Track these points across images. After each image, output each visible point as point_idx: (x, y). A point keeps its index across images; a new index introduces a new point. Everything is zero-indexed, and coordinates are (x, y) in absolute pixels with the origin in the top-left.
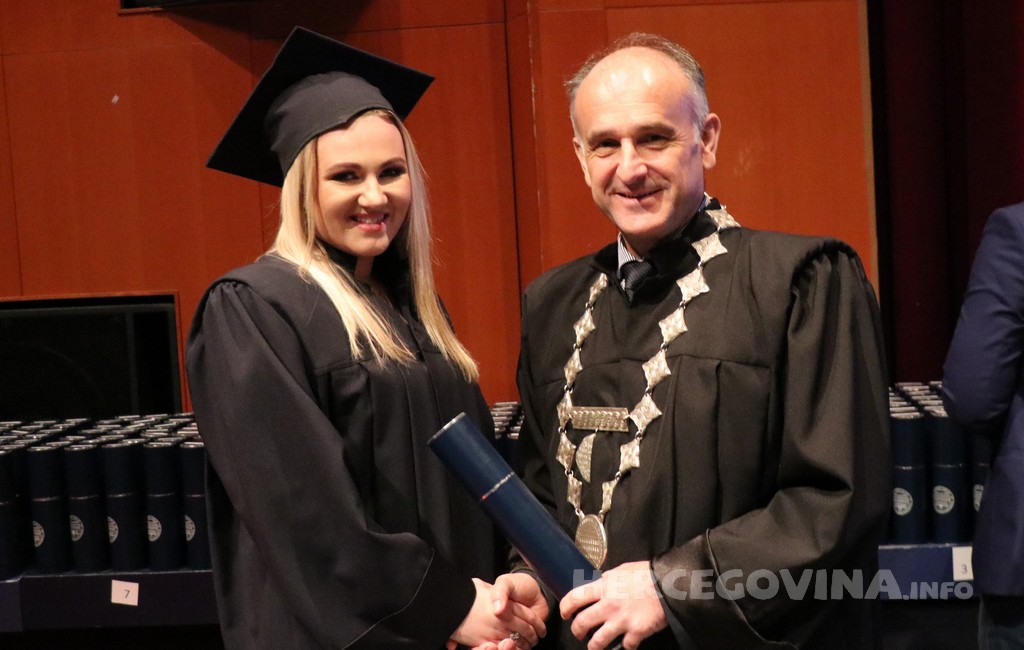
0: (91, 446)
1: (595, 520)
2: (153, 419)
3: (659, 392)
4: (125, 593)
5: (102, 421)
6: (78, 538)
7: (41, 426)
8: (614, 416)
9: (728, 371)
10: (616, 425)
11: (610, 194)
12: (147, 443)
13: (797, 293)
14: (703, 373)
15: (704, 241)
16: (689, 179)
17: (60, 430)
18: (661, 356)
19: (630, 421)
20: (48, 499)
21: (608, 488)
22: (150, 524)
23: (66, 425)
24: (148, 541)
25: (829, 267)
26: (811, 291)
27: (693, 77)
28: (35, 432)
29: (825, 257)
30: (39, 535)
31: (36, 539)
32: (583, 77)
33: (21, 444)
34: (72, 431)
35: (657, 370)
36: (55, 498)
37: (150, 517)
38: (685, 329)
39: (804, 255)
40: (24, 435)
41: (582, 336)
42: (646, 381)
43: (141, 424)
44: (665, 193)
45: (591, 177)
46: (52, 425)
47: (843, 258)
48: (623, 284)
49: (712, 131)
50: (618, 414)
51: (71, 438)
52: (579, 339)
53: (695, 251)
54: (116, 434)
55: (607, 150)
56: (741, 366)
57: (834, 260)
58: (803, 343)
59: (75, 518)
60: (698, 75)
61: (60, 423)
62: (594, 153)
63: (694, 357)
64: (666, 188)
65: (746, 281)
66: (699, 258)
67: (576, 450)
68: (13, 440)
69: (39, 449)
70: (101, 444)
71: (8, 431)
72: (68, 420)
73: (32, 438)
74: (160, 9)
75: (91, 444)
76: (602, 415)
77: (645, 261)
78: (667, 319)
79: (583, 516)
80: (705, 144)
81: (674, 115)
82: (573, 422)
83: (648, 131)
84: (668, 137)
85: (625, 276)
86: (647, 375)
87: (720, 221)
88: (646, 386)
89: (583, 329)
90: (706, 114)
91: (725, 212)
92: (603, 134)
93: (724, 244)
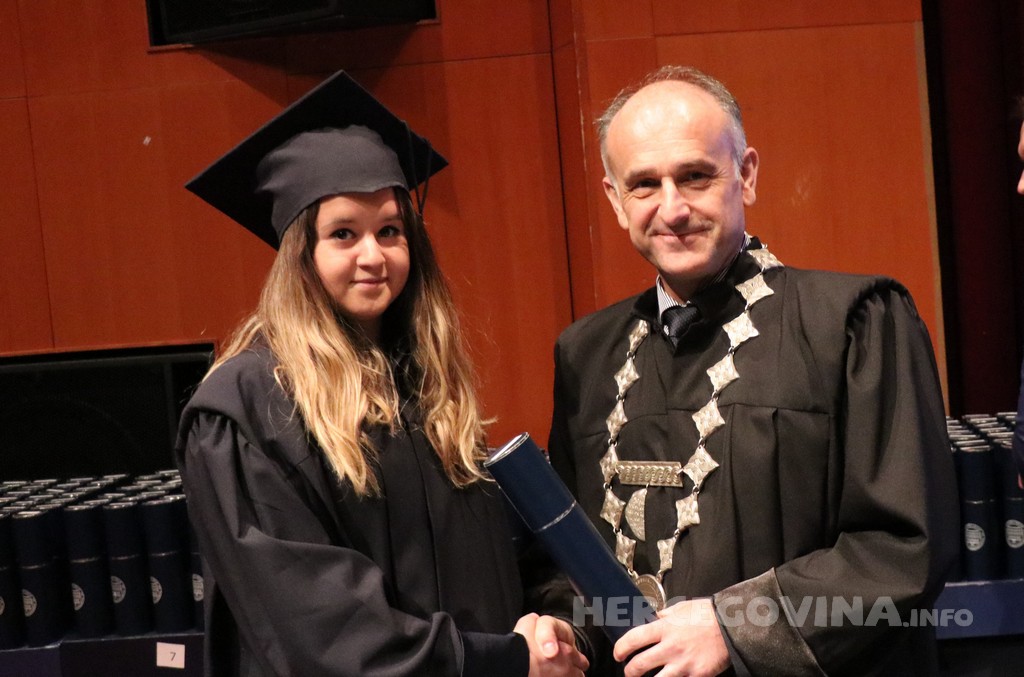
0: (131, 504)
1: (651, 580)
3: (713, 443)
4: (171, 656)
5: (142, 477)
6: (121, 600)
7: (78, 484)
8: (667, 470)
9: (785, 419)
10: (668, 480)
11: (651, 235)
13: (852, 334)
14: (758, 423)
15: (748, 283)
16: (733, 218)
17: (98, 487)
18: (712, 405)
19: (683, 476)
20: (87, 560)
21: (666, 548)
22: (194, 582)
23: (105, 482)
24: (193, 600)
25: (882, 307)
26: (866, 332)
27: (731, 111)
28: (72, 490)
29: (878, 297)
30: (79, 598)
31: (76, 602)
32: (613, 114)
33: (57, 503)
34: (111, 488)
35: (710, 420)
36: (93, 559)
37: (194, 576)
38: (737, 376)
39: (857, 295)
40: (60, 494)
41: (625, 387)
42: (697, 433)
44: (709, 232)
45: (629, 218)
46: (90, 482)
47: (896, 296)
48: (666, 330)
49: (751, 165)
50: (670, 468)
51: (110, 496)
52: (621, 390)
53: (739, 294)
54: (157, 490)
56: (800, 413)
57: (887, 300)
58: (864, 384)
59: (117, 579)
60: (736, 109)
61: (98, 480)
62: (632, 194)
63: (747, 405)
64: (709, 229)
65: (796, 324)
66: (745, 302)
67: (625, 506)
68: (49, 500)
69: (76, 508)
70: (141, 501)
71: (43, 490)
72: (106, 477)
73: (68, 497)
74: (191, 46)
75: (131, 501)
76: (652, 470)
77: (688, 305)
78: (715, 366)
79: (637, 576)
80: (745, 180)
81: (715, 151)
82: (620, 477)
83: (690, 169)
84: (708, 173)
85: (668, 322)
86: (699, 426)
87: (762, 261)
88: (698, 437)
89: (625, 379)
90: (745, 148)
91: (767, 251)
92: (642, 173)
93: (769, 286)
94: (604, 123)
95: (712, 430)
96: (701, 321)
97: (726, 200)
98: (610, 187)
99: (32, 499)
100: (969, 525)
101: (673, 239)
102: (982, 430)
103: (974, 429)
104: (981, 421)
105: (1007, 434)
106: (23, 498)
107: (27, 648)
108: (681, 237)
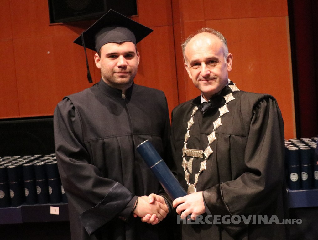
0: (43, 164)
4: (55, 211)
5: (46, 156)
6: (39, 193)
7: (27, 158)
9: (233, 138)
10: (199, 155)
11: (198, 81)
13: (255, 112)
14: (225, 139)
15: (227, 96)
18: (214, 133)
19: (203, 154)
20: (29, 181)
21: (197, 176)
22: (62, 188)
23: (35, 157)
24: (62, 194)
25: (265, 104)
27: (223, 42)
28: (25, 159)
29: (264, 101)
30: (27, 193)
32: (187, 43)
33: (20, 163)
34: (37, 159)
35: (212, 138)
36: (31, 181)
38: (221, 124)
40: (21, 161)
41: (190, 126)
42: (208, 142)
44: (216, 80)
46: (30, 157)
47: (270, 101)
48: (202, 109)
49: (230, 59)
50: (200, 152)
51: (36, 161)
53: (224, 99)
54: (50, 160)
56: (237, 136)
57: (268, 102)
59: (38, 187)
60: (225, 41)
61: (33, 156)
62: (193, 68)
63: (223, 134)
64: (216, 78)
67: (188, 163)
68: (18, 162)
69: (26, 165)
70: (46, 163)
71: (16, 159)
72: (35, 156)
75: (43, 163)
76: (195, 152)
77: (209, 102)
78: (215, 121)
79: (190, 184)
80: (228, 63)
81: (218, 54)
83: (211, 59)
84: (216, 61)
85: (203, 107)
86: (209, 139)
87: (233, 89)
88: (208, 143)
89: (190, 123)
90: (228, 53)
91: (235, 86)
92: (195, 61)
93: (234, 97)
94: (184, 46)
95: (212, 141)
96: (212, 107)
97: (222, 70)
98: (186, 66)
99: (13, 162)
100: (303, 172)
101: (205, 82)
102: (307, 143)
103: (304, 143)
104: (306, 140)
105: (314, 144)
106: (10, 162)
107: (11, 208)
108: (207, 81)
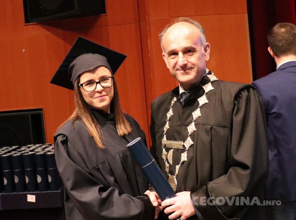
1: (173, 177)
2: (38, 146)
4: (31, 198)
5: (22, 147)
6: (17, 182)
7: (5, 149)
8: (179, 144)
9: (214, 129)
10: (179, 147)
11: (176, 70)
12: (36, 153)
13: (236, 102)
14: (206, 130)
16: (202, 65)
17: (10, 150)
18: (193, 124)
19: (184, 146)
20: (8, 171)
21: (178, 167)
22: (38, 178)
24: (37, 183)
25: (247, 93)
26: (241, 102)
28: (3, 150)
29: (245, 90)
30: (5, 182)
31: (5, 183)
32: (165, 32)
34: (14, 150)
35: (192, 129)
37: (38, 176)
38: (200, 115)
39: (238, 90)
40: (0, 152)
41: (169, 117)
43: (34, 147)
45: (169, 65)
46: (8, 148)
48: (181, 100)
49: (208, 48)
50: (180, 143)
51: (14, 152)
53: (203, 89)
54: (27, 151)
55: (174, 56)
56: (219, 127)
57: (249, 91)
58: (238, 118)
59: (16, 176)
60: (202, 30)
61: (10, 148)
62: (170, 57)
63: (203, 124)
64: (194, 68)
65: (220, 99)
67: (168, 154)
69: (4, 156)
70: (22, 154)
72: (13, 147)
73: (2, 152)
74: (36, 23)
75: (19, 154)
76: (175, 144)
77: (188, 92)
78: (194, 112)
79: (170, 175)
80: (206, 53)
82: (166, 145)
83: (187, 49)
84: (194, 50)
85: (182, 97)
86: (189, 130)
87: (211, 78)
88: (188, 134)
89: (169, 115)
90: (205, 43)
91: (213, 75)
92: (172, 51)
93: (213, 86)
94: (162, 36)
95: (192, 132)
96: (191, 97)
97: (199, 59)
98: (164, 56)
101: (182, 71)
108: (184, 71)
